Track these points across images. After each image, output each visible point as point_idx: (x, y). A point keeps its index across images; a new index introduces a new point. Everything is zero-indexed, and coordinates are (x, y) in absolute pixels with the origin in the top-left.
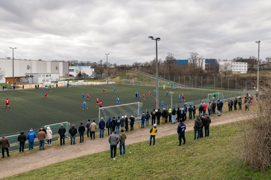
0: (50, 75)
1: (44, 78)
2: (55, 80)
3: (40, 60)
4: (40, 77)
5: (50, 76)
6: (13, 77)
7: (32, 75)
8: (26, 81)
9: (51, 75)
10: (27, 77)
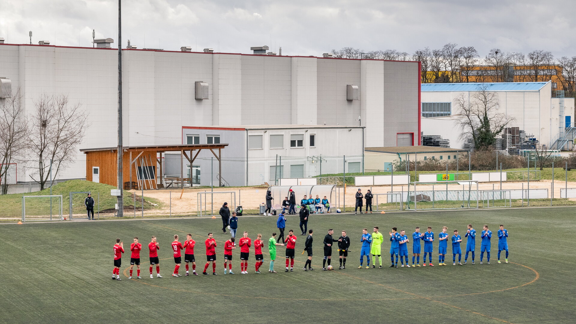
0: (312, 138)
1: (280, 153)
2: (338, 169)
3: (259, 51)
4: (261, 147)
5: (312, 143)
6: (120, 146)
7: (217, 139)
8: (186, 169)
9: (320, 136)
10: (191, 148)
